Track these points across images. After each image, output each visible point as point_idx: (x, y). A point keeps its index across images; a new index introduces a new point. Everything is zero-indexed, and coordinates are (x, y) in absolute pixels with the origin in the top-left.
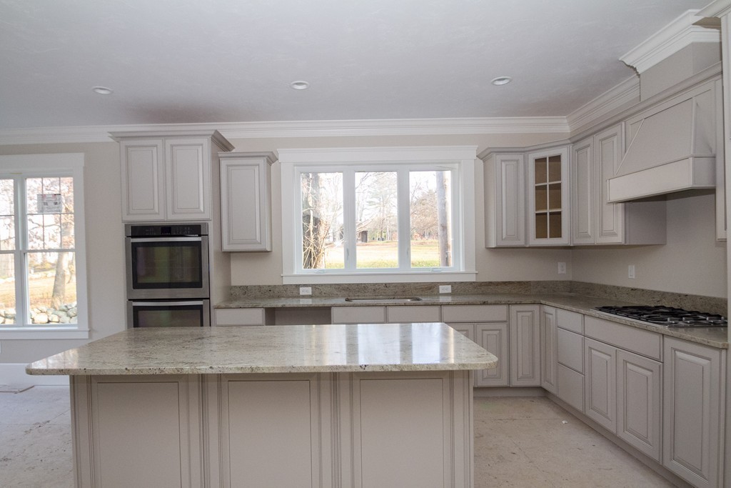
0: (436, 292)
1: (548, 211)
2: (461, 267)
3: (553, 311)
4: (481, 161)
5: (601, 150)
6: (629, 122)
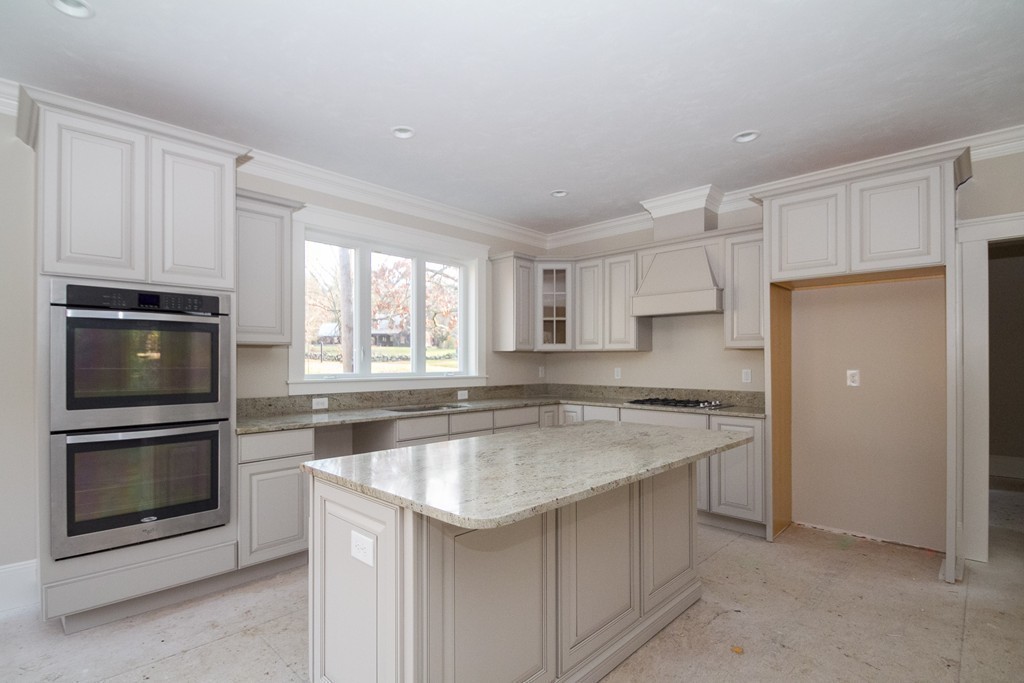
0: (455, 398)
1: (555, 319)
2: (473, 371)
3: (578, 409)
4: (490, 263)
5: (610, 271)
6: (640, 254)
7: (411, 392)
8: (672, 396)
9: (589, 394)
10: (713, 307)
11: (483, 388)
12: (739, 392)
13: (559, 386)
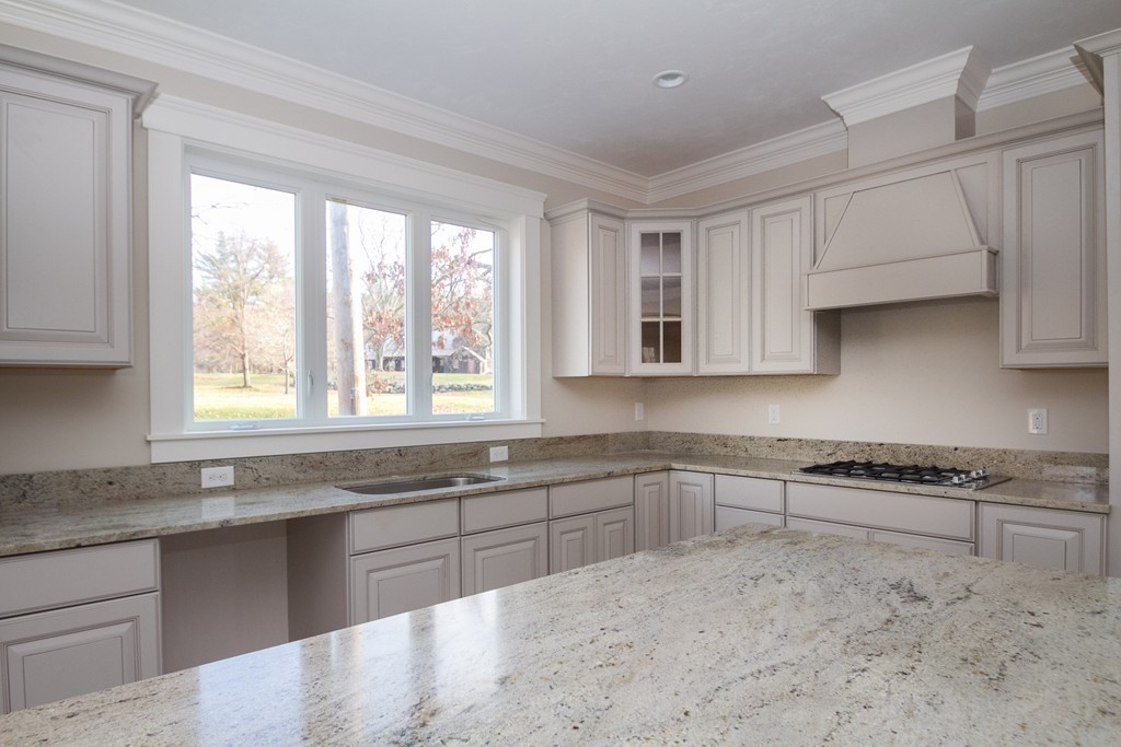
0: (484, 461)
1: (662, 319)
2: (518, 413)
3: (706, 480)
4: (547, 224)
5: (763, 228)
6: (822, 195)
7: (400, 452)
8: (881, 458)
9: (723, 451)
10: (980, 286)
11: (536, 440)
12: (1022, 452)
13: (669, 435)
